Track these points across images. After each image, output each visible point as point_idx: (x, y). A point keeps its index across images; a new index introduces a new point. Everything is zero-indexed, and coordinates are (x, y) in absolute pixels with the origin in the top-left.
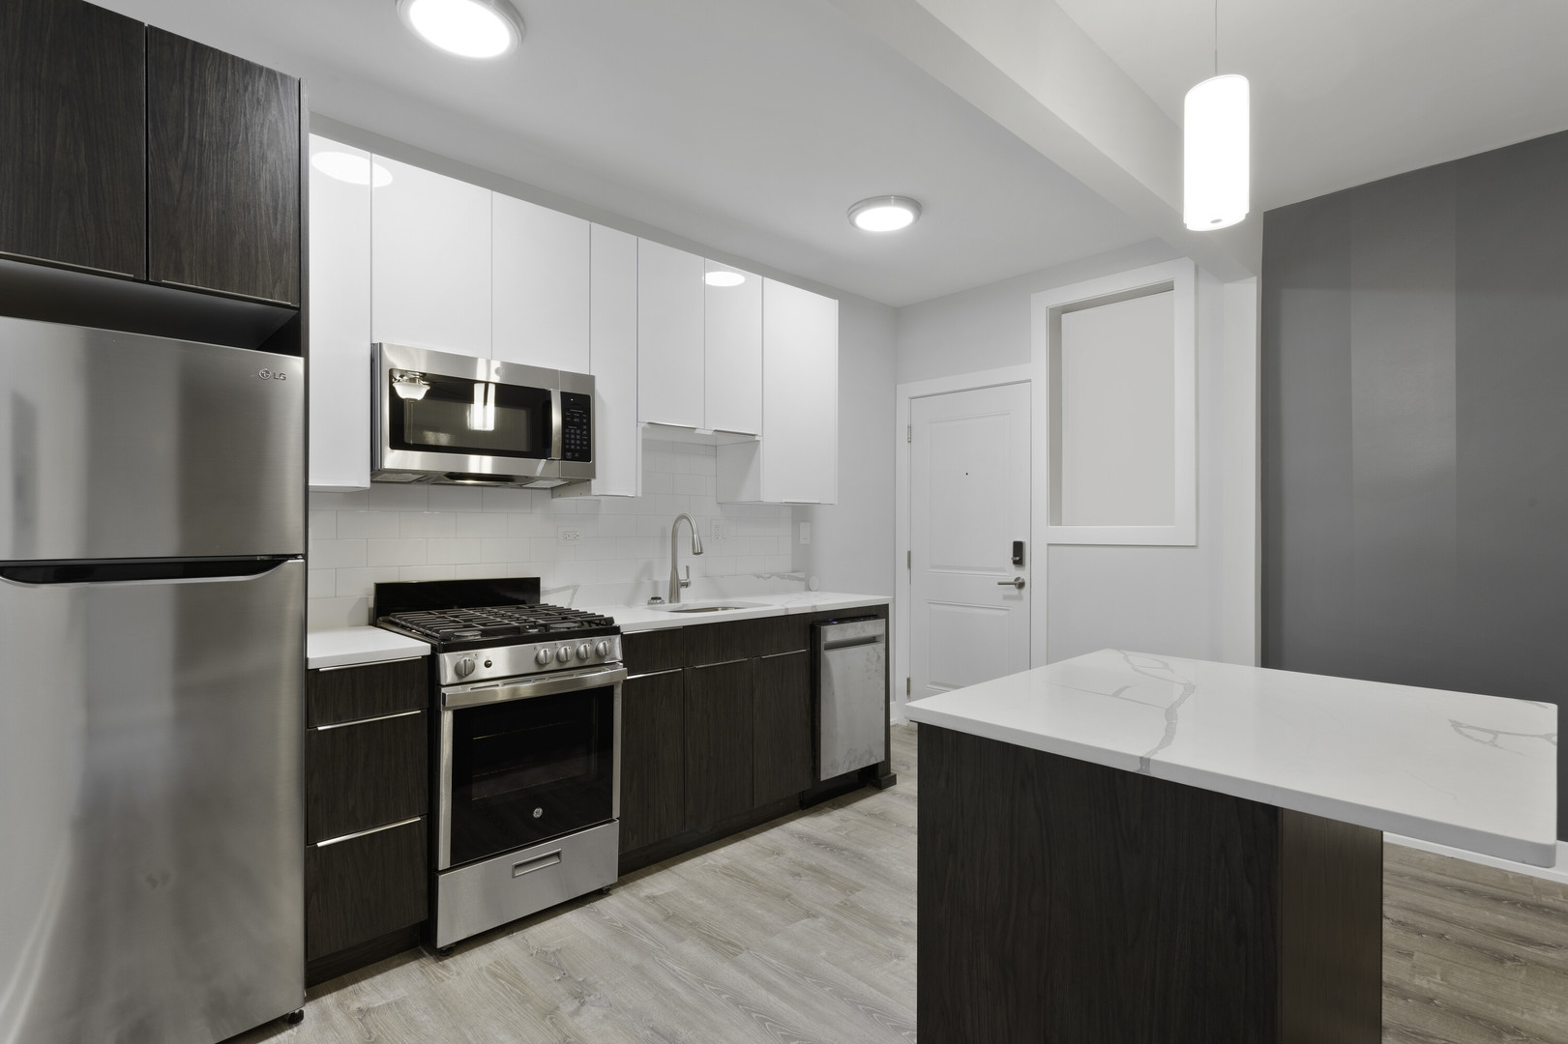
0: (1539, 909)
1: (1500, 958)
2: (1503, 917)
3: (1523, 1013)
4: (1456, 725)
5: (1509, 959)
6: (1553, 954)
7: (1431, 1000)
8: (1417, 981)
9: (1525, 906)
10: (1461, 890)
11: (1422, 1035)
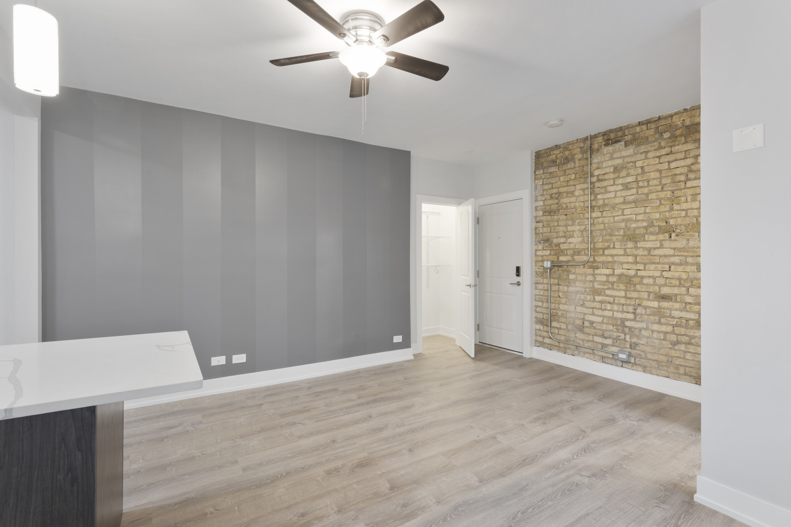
0: (173, 413)
1: (162, 440)
2: (162, 423)
3: (172, 456)
4: (158, 346)
5: (166, 438)
6: (179, 429)
7: (139, 471)
8: (133, 467)
9: (169, 414)
10: (145, 419)
11: (137, 488)
